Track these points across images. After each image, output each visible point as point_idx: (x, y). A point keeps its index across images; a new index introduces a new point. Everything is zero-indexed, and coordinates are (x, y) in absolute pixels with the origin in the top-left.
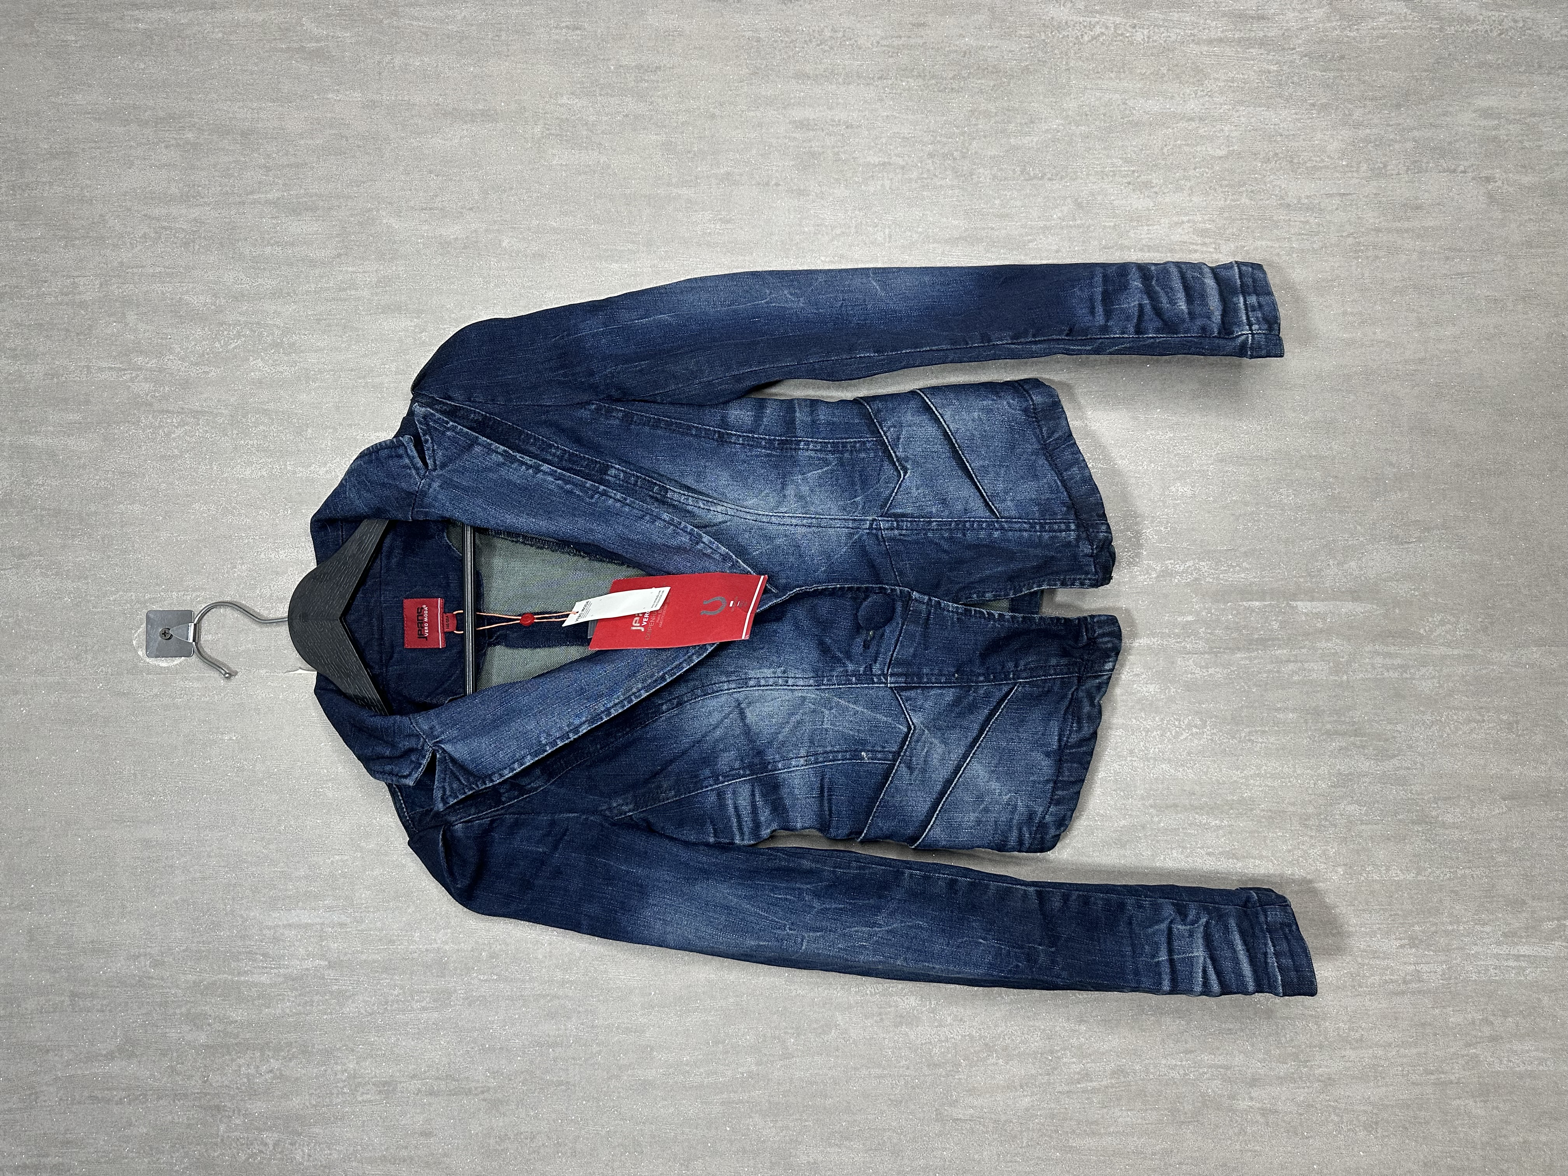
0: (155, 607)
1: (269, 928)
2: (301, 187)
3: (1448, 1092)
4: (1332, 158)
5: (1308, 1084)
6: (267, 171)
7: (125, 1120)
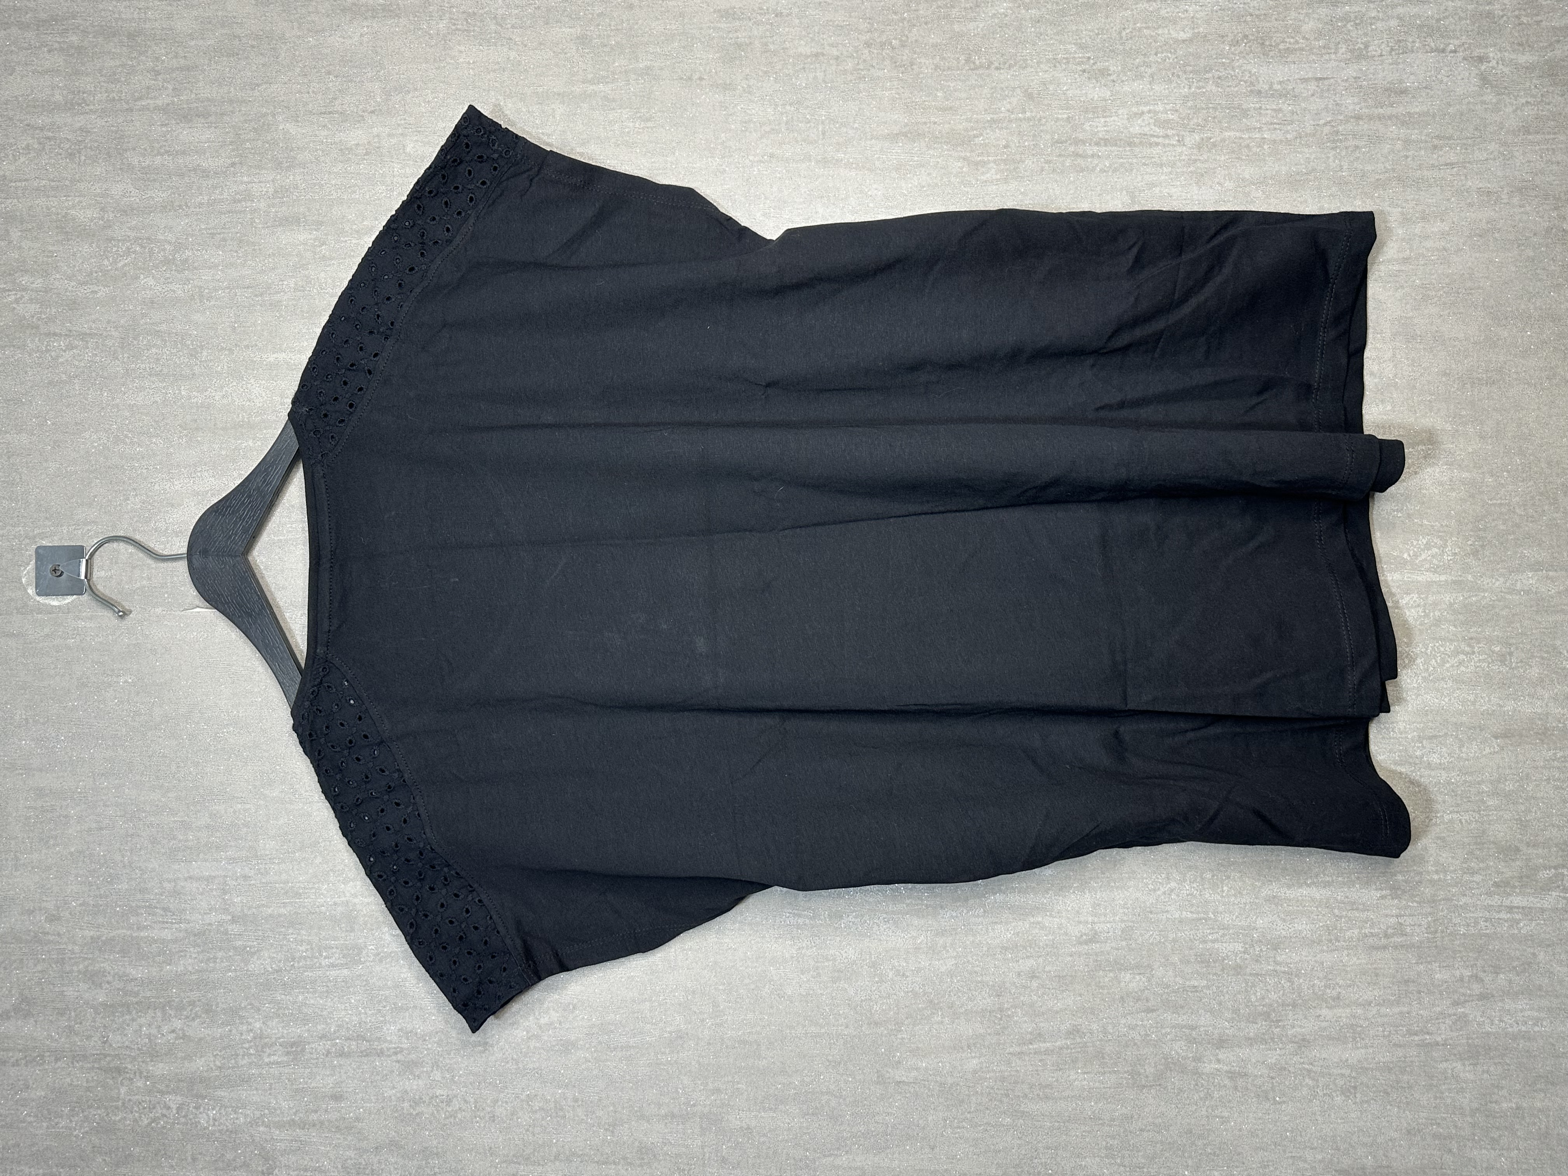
0: (45, 543)
1: (169, 882)
2: (192, 92)
3: (1434, 1053)
4: (1307, 39)
5: (1281, 1045)
6: (156, 75)
7: (22, 1082)
